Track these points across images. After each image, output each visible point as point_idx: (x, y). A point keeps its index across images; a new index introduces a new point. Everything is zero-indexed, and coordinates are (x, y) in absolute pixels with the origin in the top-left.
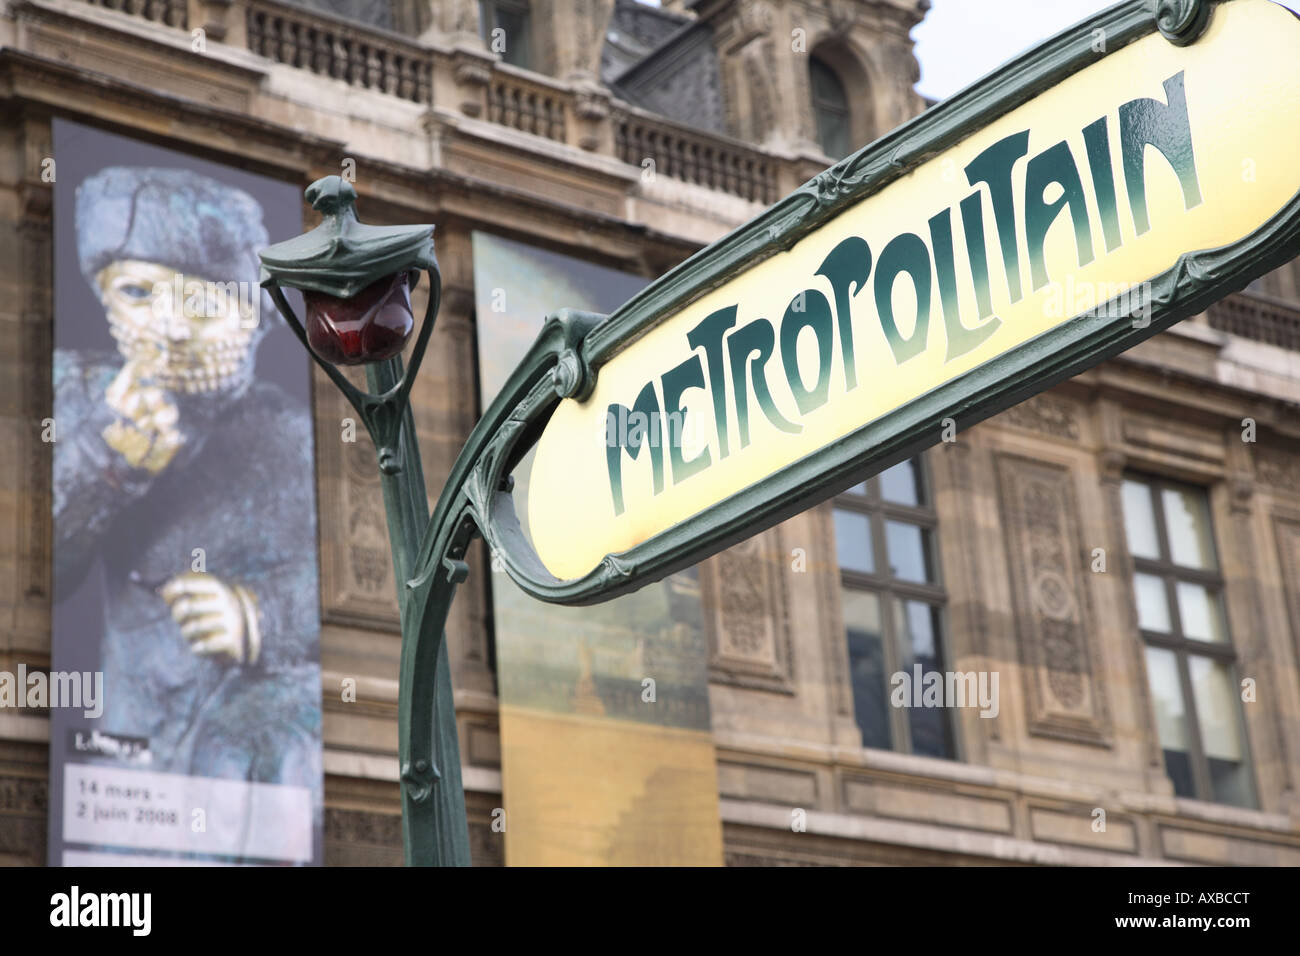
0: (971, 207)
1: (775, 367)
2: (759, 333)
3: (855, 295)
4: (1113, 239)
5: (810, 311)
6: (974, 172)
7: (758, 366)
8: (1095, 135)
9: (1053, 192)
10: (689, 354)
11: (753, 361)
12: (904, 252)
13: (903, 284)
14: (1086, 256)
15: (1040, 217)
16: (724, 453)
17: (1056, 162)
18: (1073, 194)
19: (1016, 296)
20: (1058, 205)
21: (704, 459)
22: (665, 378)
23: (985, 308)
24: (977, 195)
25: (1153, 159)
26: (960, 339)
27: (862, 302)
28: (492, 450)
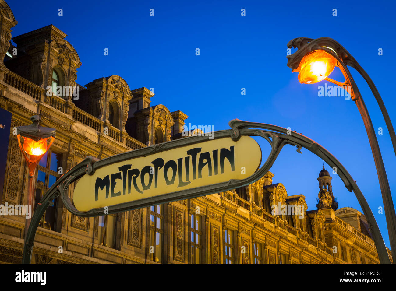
0: (187, 159)
1: (138, 179)
2: (136, 171)
3: (159, 169)
4: (216, 173)
5: (147, 169)
6: (189, 152)
7: (135, 178)
8: (215, 152)
9: (205, 161)
10: (119, 172)
11: (134, 177)
12: (171, 164)
13: (170, 170)
14: (210, 174)
15: (202, 165)
16: (124, 193)
17: (206, 155)
18: (209, 162)
19: (195, 178)
20: (205, 164)
21: (119, 194)
22: (112, 175)
23: (188, 178)
24: (189, 157)
25: (226, 160)
26: (181, 184)
27: (161, 171)
28: (67, 181)
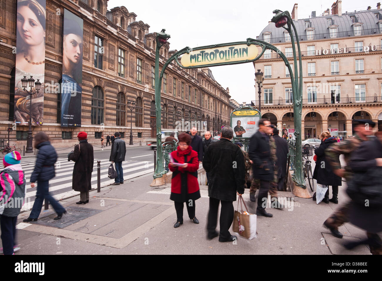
0: (229, 51)
1: (209, 57)
2: (207, 54)
4: (241, 57)
5: (212, 53)
6: (229, 48)
7: (207, 56)
8: (240, 49)
9: (236, 52)
10: (200, 53)
12: (222, 52)
13: (222, 54)
14: (238, 57)
15: (235, 53)
16: (203, 61)
17: (237, 50)
18: (238, 52)
19: (232, 58)
20: (236, 53)
21: (201, 61)
22: (197, 54)
23: (229, 58)
25: (244, 52)
26: (226, 59)
27: (218, 54)
